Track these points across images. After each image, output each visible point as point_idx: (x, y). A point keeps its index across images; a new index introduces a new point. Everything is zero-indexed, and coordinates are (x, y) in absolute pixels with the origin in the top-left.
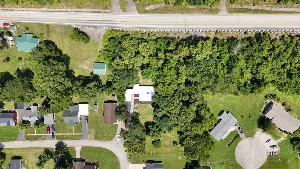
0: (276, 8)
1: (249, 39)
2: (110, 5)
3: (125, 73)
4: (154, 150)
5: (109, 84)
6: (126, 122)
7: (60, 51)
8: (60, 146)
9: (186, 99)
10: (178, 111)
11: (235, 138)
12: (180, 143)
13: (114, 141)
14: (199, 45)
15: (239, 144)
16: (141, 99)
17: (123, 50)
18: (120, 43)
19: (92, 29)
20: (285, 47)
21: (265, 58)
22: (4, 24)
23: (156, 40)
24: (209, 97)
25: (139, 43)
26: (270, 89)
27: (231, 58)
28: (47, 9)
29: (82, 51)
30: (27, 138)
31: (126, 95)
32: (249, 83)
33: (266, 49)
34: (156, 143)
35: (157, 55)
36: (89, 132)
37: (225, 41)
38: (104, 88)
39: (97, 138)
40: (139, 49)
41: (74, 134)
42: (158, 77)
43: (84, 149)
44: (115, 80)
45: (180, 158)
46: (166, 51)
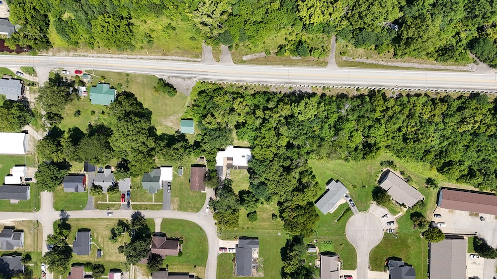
0: (393, 62)
1: (361, 97)
2: (201, 54)
3: (217, 133)
4: (249, 224)
5: (197, 145)
6: (216, 190)
7: (140, 105)
8: (137, 217)
9: (288, 165)
10: (277, 178)
11: (346, 211)
12: (281, 216)
13: (201, 212)
14: (302, 103)
15: (351, 219)
16: (235, 163)
17: (216, 106)
18: (212, 98)
19: (179, 80)
20: (400, 108)
21: (378, 120)
22: (77, 72)
23: (253, 95)
24: (314, 163)
25: (234, 99)
26: (385, 155)
27: (340, 118)
28: (127, 56)
29: (166, 105)
30: (98, 207)
31: (217, 158)
32: (361, 147)
33: (379, 109)
34: (251, 215)
35: (254, 113)
36: (172, 202)
37: (334, 98)
38: (191, 149)
39: (181, 208)
40: (234, 106)
41: (153, 203)
42: (255, 139)
43: (165, 222)
44: (205, 140)
45: (279, 234)
46: (266, 109)
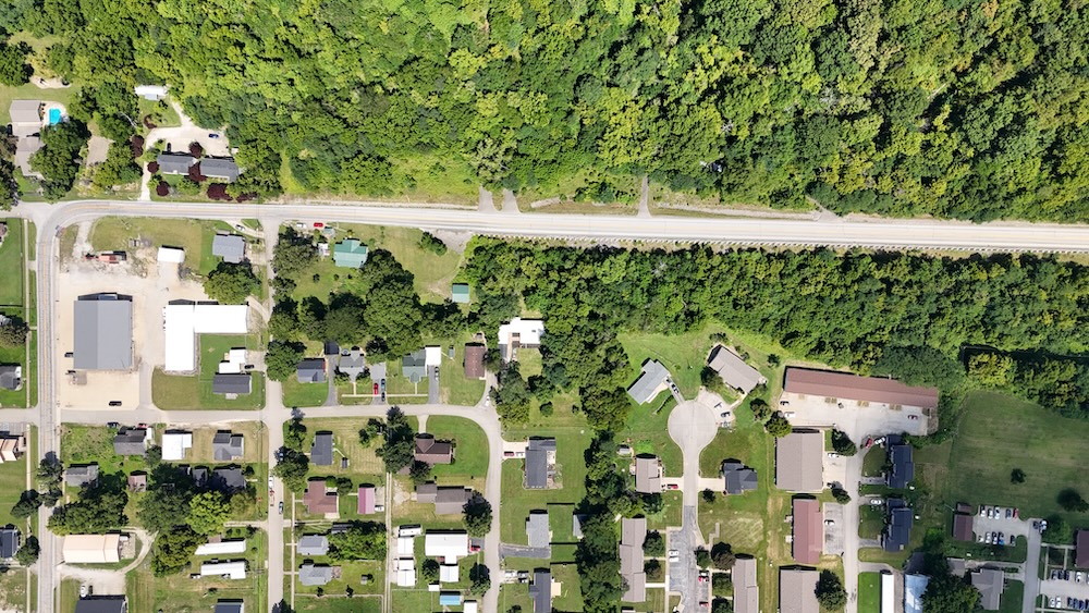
0: (719, 209)
1: (681, 253)
2: (478, 200)
3: (501, 302)
4: (543, 420)
5: (473, 317)
6: (499, 376)
7: (399, 266)
8: (394, 414)
9: (591, 340)
10: (577, 357)
11: (667, 400)
12: (584, 408)
13: (479, 406)
14: (607, 263)
15: (674, 411)
16: (523, 340)
17: (499, 268)
18: (493, 256)
19: (450, 233)
20: (728, 267)
21: (701, 283)
22: (316, 225)
23: (546, 252)
24: (626, 338)
25: (521, 257)
26: (713, 326)
27: (655, 280)
28: (381, 204)
29: (433, 266)
30: (342, 402)
31: (499, 334)
32: (683, 316)
33: (702, 268)
34: (546, 408)
35: (547, 275)
36: (441, 393)
37: (648, 255)
38: (466, 323)
39: (453, 401)
40: (522, 267)
41: (416, 395)
42: (549, 309)
43: (432, 419)
44: (485, 311)
45: (582, 432)
46: (561, 269)
